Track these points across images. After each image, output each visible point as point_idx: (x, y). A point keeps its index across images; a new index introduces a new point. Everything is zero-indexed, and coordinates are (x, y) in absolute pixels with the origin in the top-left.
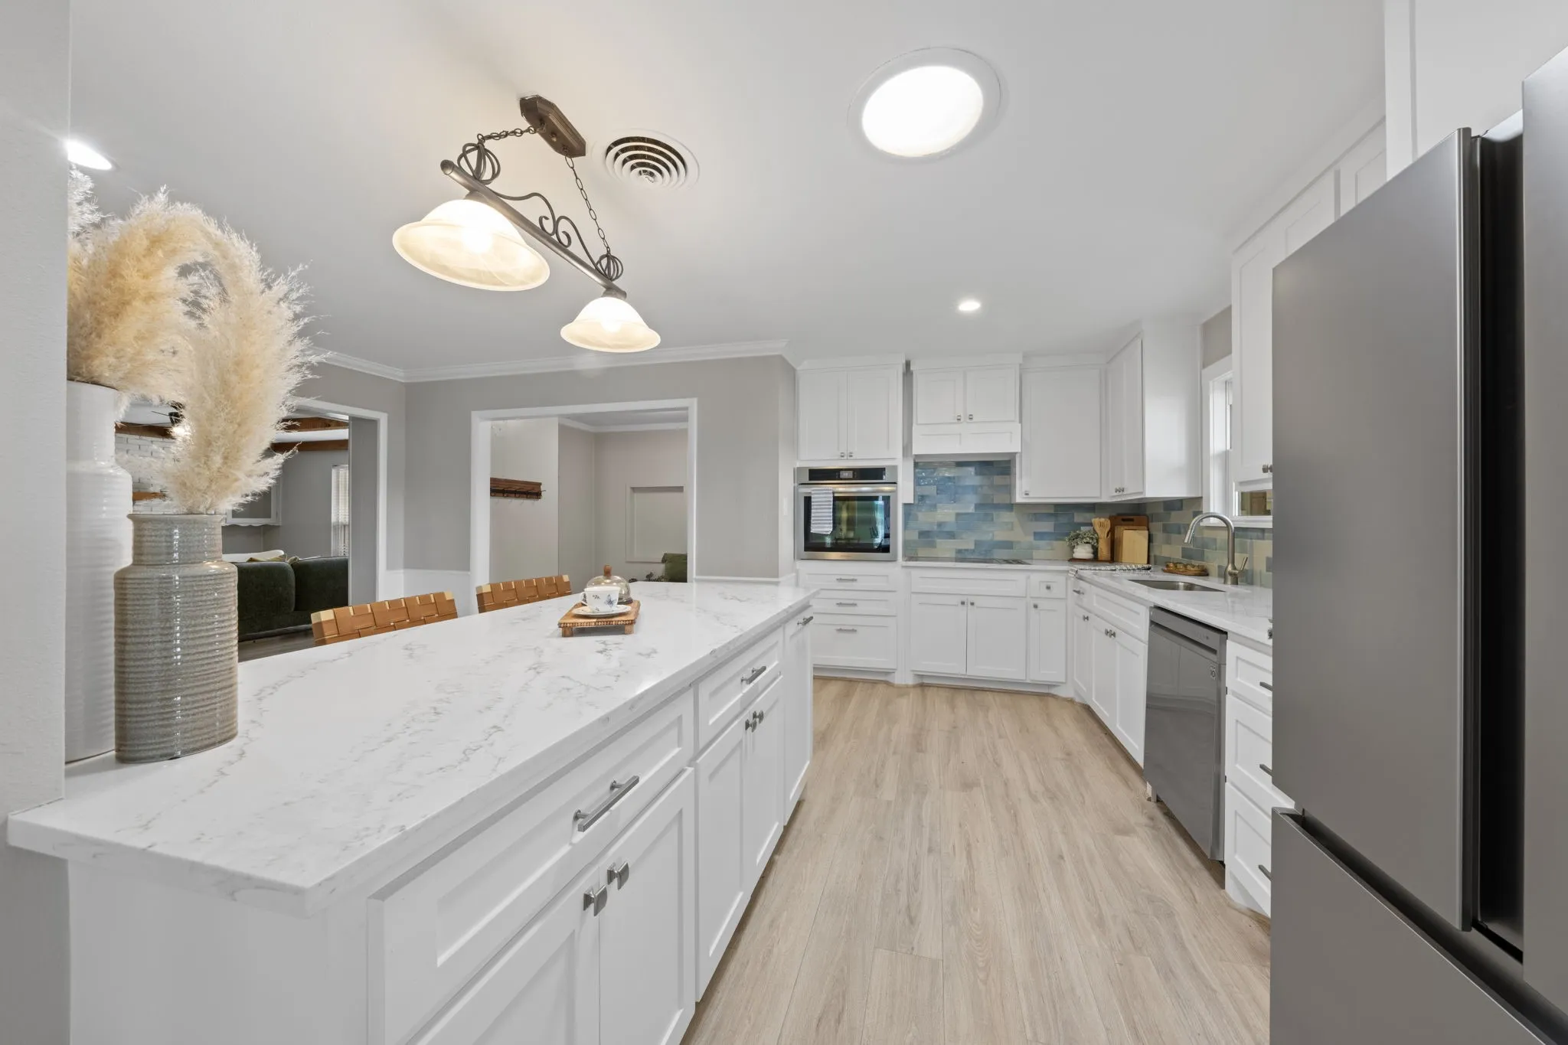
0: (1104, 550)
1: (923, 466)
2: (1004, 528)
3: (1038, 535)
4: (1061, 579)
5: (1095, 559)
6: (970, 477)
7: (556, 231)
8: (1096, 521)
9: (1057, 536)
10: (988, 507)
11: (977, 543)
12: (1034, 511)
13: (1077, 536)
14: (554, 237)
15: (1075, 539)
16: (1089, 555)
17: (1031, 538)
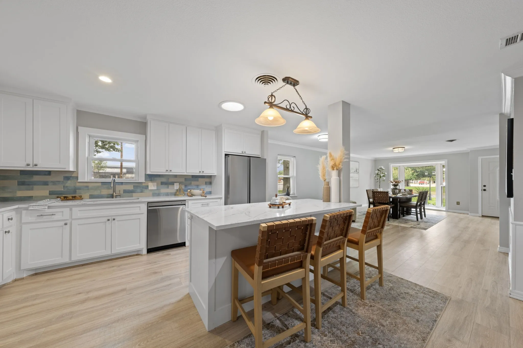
7: (290, 107)
14: (290, 109)
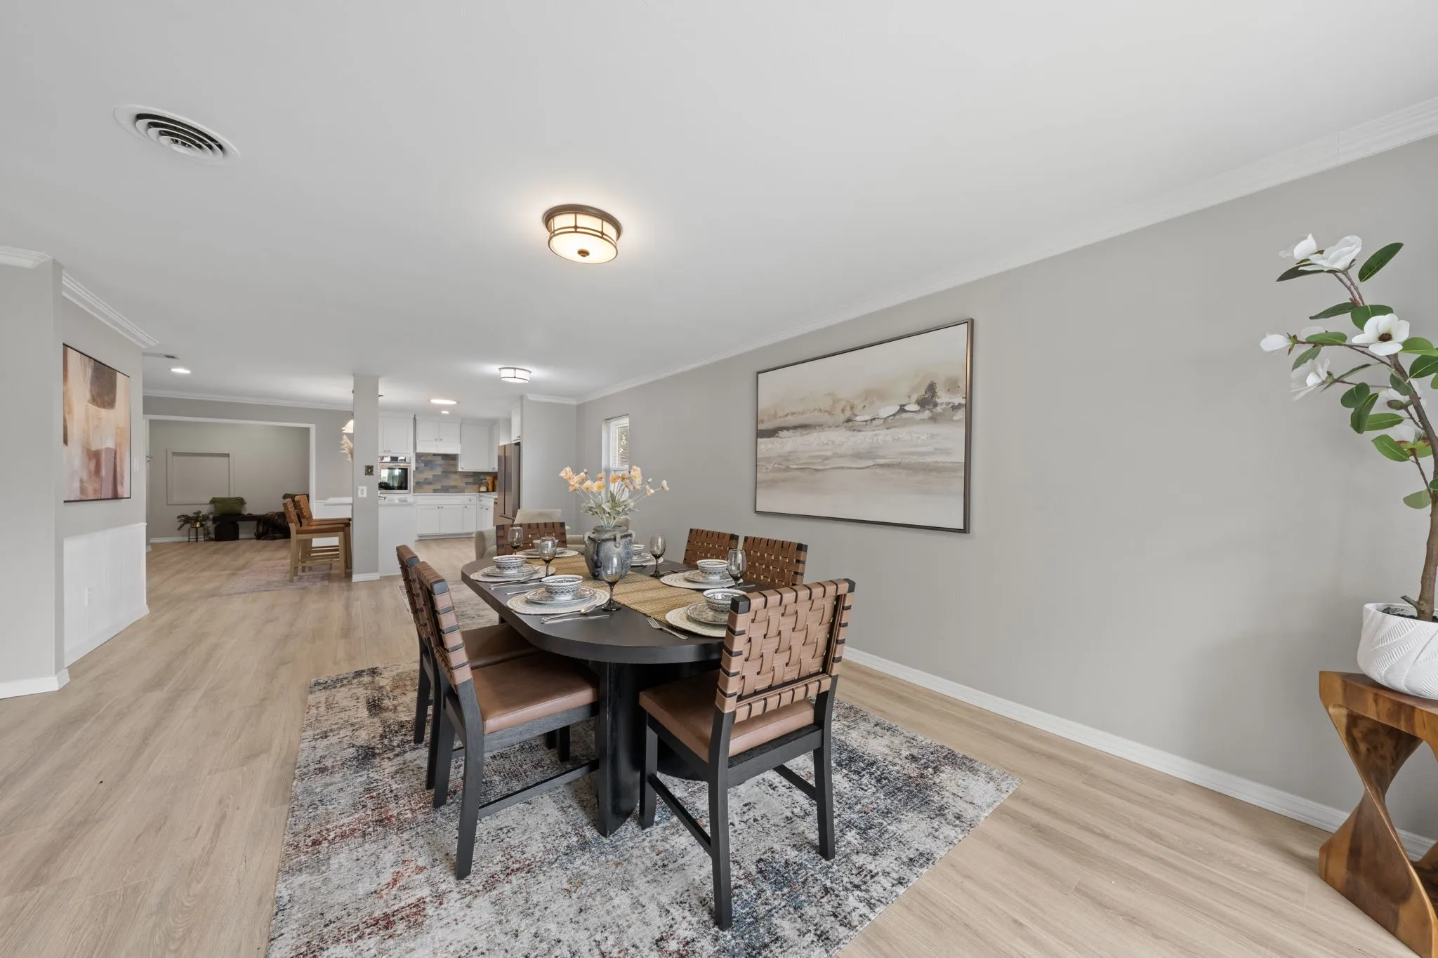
0: (490, 488)
1: (419, 456)
2: (453, 480)
3: (467, 483)
4: (475, 497)
5: (488, 491)
6: (439, 461)
8: (488, 478)
9: (474, 483)
10: (446, 473)
11: (442, 487)
12: (466, 475)
13: (481, 483)
15: (480, 484)
16: (485, 490)
17: (464, 484)
